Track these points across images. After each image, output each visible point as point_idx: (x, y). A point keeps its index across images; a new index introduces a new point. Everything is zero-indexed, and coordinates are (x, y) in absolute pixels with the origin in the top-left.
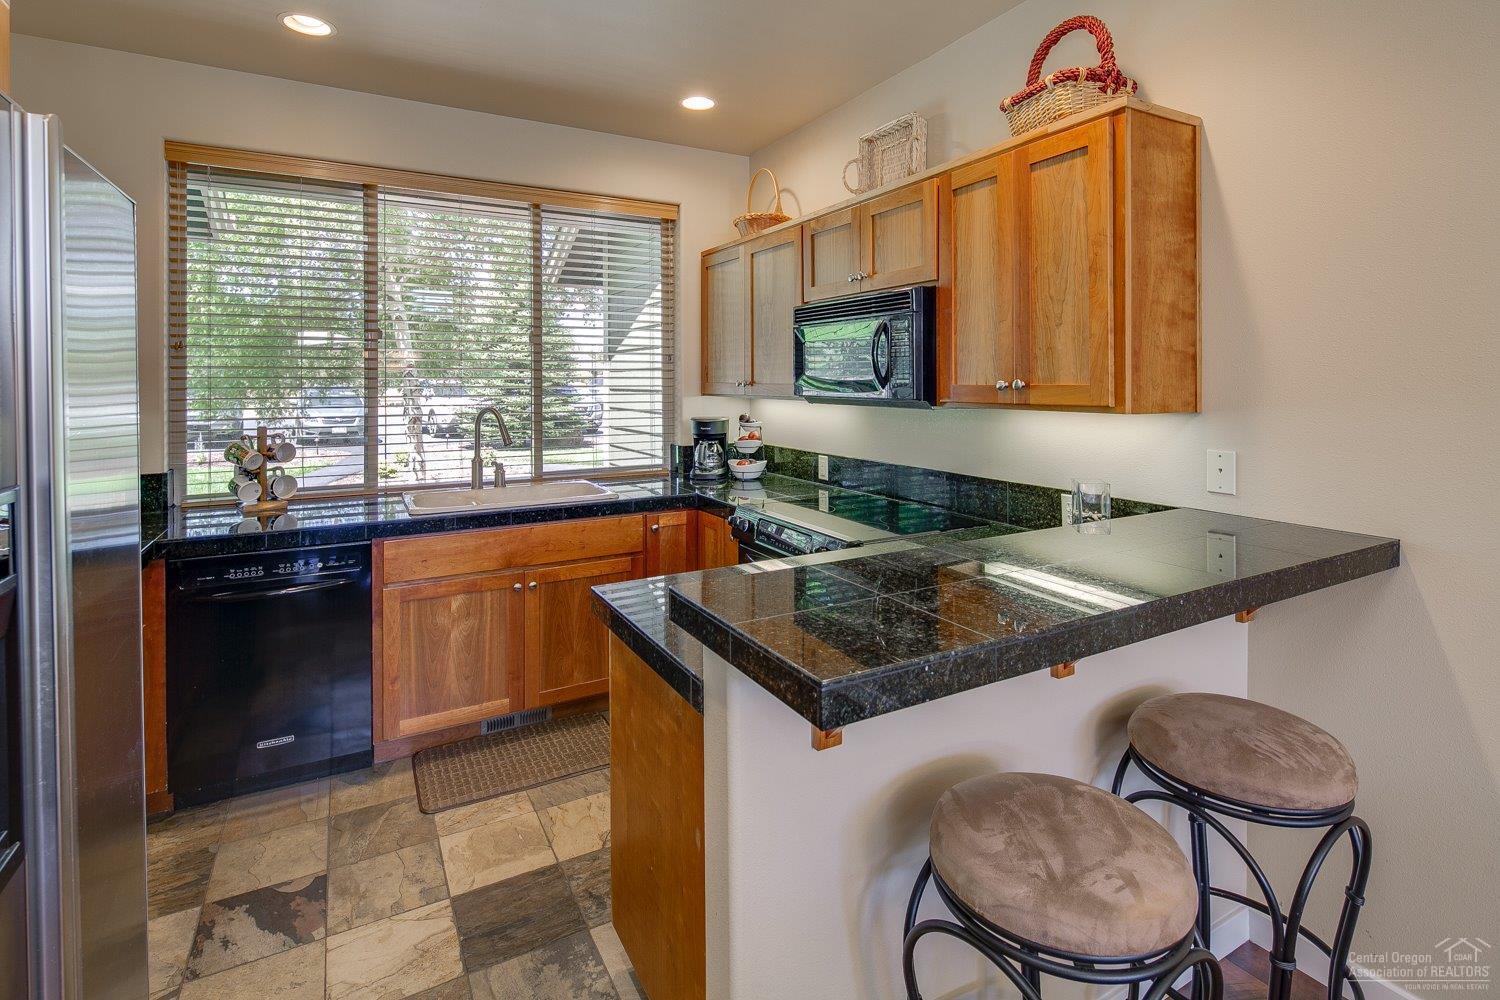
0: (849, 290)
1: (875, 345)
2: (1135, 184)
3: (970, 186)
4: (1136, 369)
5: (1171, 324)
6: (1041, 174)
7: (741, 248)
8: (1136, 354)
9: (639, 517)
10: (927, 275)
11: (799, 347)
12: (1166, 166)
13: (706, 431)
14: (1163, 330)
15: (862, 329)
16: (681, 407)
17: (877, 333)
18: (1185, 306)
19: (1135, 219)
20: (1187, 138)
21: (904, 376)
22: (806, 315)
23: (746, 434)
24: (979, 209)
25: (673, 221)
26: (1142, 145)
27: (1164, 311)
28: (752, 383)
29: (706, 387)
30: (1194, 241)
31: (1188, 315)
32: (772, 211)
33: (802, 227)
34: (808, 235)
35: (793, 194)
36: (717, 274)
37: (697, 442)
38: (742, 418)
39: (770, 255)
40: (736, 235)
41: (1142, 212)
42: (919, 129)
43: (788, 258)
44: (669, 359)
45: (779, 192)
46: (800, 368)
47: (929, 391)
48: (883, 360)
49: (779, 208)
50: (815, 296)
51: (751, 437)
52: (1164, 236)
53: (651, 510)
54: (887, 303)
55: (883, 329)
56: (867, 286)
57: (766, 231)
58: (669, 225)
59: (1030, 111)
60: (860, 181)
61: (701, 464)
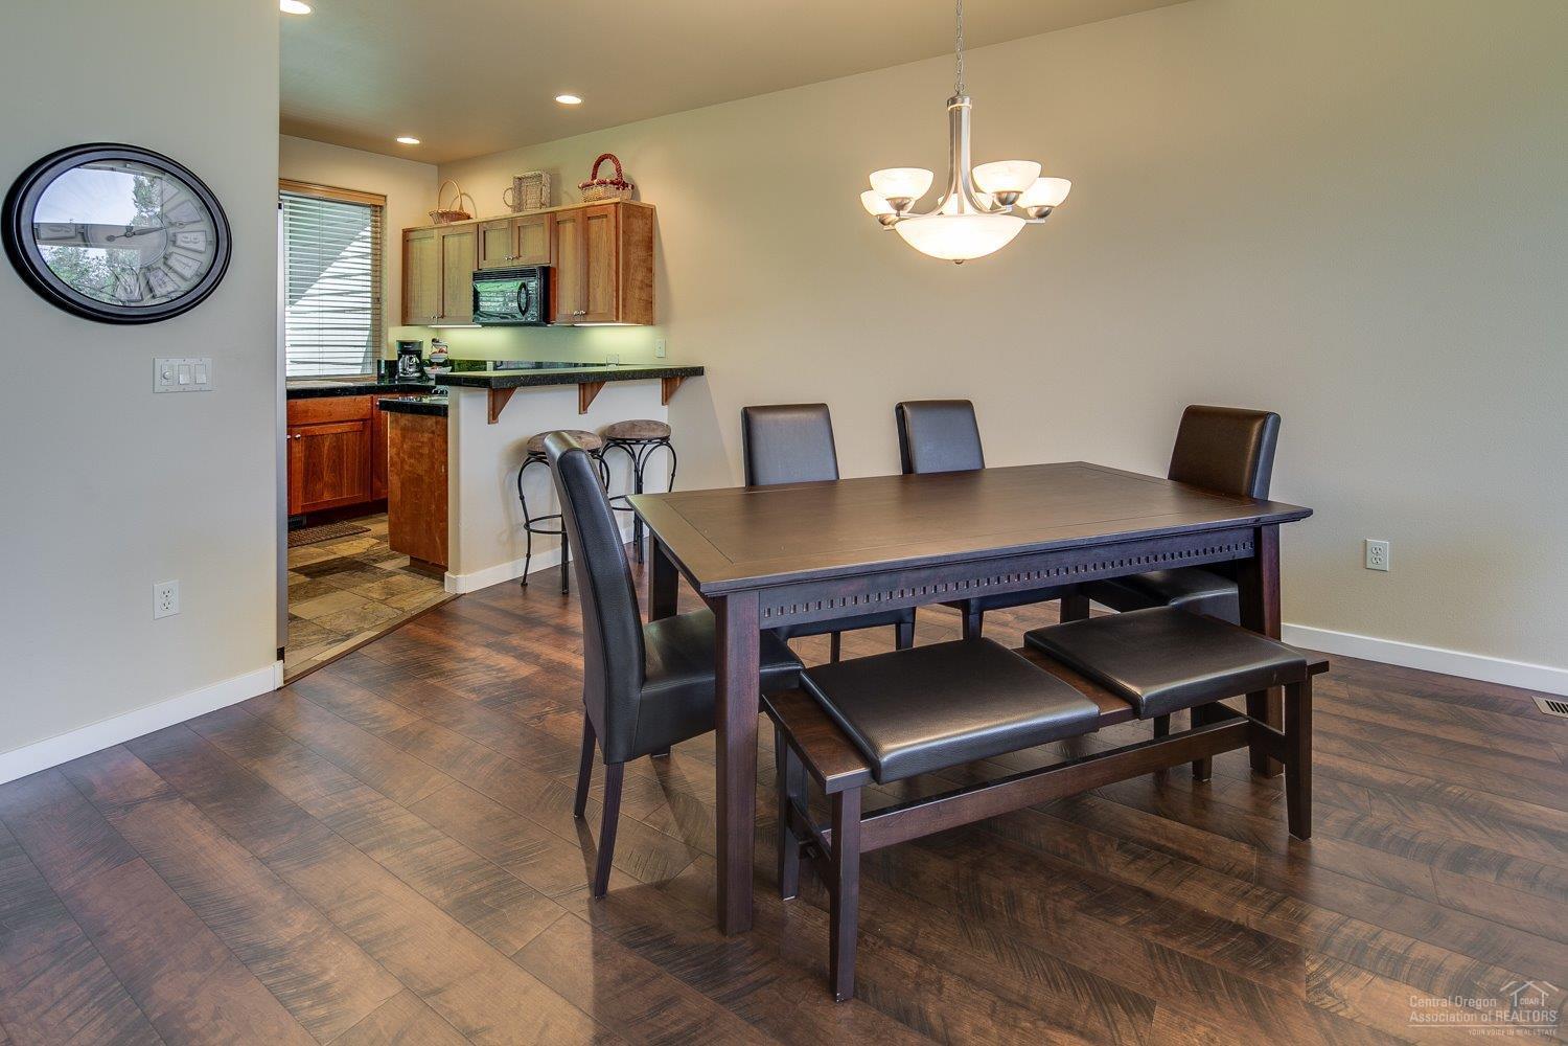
0: (506, 265)
1: (519, 293)
2: (624, 232)
3: (565, 221)
4: (624, 306)
5: (641, 288)
6: (593, 221)
7: (435, 231)
8: (624, 300)
9: (368, 397)
10: (545, 262)
11: (476, 294)
12: (638, 225)
13: (406, 348)
14: (637, 291)
15: (512, 286)
16: (387, 334)
17: (520, 288)
18: (647, 282)
19: (624, 245)
20: (648, 214)
21: (534, 313)
22: (478, 276)
23: (437, 350)
24: (569, 232)
25: (381, 206)
26: (627, 217)
27: (638, 283)
28: (443, 317)
29: (405, 319)
30: (651, 255)
31: (648, 285)
32: (456, 208)
33: (477, 225)
34: (482, 231)
35: (469, 197)
36: (415, 246)
37: (400, 357)
38: (433, 340)
39: (456, 238)
40: (430, 222)
41: (627, 244)
42: (545, 179)
43: (468, 241)
44: (377, 300)
45: (461, 194)
46: (476, 307)
47: (546, 317)
48: (523, 301)
49: (461, 208)
50: (486, 266)
51: (441, 351)
52: (637, 253)
53: (375, 393)
54: (526, 273)
55: (524, 286)
56: (516, 263)
57: (453, 223)
58: (378, 209)
59: (590, 192)
60: (514, 200)
61: (404, 370)
